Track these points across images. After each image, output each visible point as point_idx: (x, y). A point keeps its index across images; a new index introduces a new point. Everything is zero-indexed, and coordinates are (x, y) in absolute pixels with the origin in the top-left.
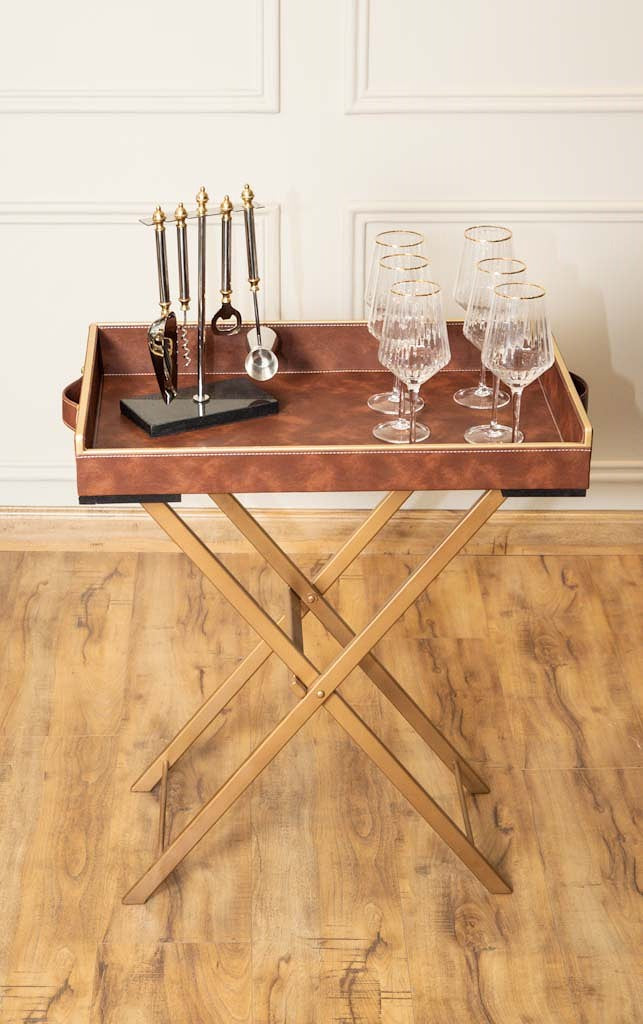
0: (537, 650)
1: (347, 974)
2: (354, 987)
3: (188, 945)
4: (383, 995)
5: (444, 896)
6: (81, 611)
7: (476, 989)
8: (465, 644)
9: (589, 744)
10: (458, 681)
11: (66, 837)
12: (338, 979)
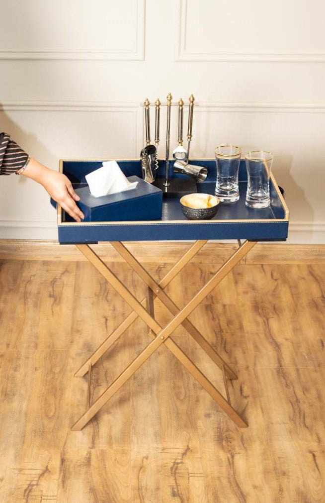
0: (260, 311)
1: (174, 465)
2: (177, 471)
3: (102, 450)
4: (190, 475)
5: (217, 428)
6: (51, 289)
7: (232, 472)
8: (227, 306)
9: (284, 356)
10: (224, 325)
11: (46, 398)
12: (169, 467)
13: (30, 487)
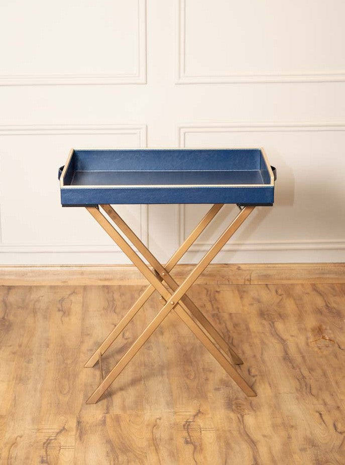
0: (265, 317)
1: (186, 423)
2: (189, 427)
3: (117, 415)
4: (202, 429)
5: (227, 398)
6: (59, 306)
7: (242, 427)
8: (233, 315)
10: (230, 327)
11: (60, 381)
12: (182, 425)
13: (49, 441)
